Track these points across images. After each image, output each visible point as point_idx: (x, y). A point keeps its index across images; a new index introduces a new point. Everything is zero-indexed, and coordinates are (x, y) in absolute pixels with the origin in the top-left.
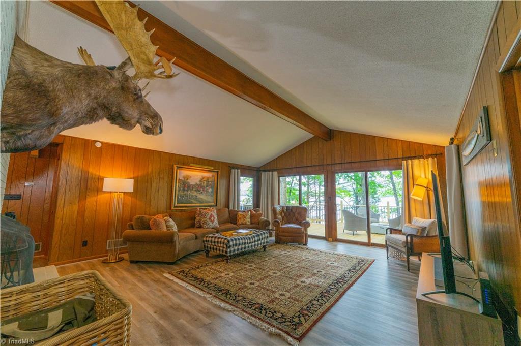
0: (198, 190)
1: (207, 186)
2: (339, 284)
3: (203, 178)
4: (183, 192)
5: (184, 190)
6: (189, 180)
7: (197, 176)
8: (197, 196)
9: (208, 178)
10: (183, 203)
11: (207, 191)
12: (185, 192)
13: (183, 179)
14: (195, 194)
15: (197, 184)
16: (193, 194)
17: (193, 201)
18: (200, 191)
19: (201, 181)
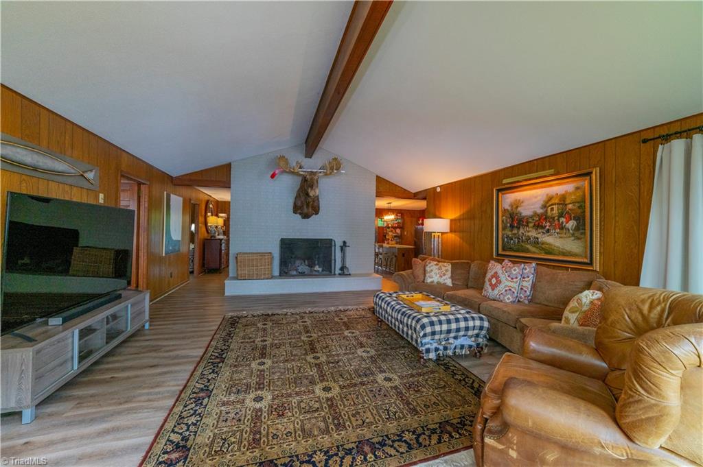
0: (538, 226)
1: (561, 215)
2: (217, 354)
3: (550, 199)
4: (511, 231)
5: (512, 227)
6: (519, 209)
7: (536, 197)
8: (537, 238)
9: (563, 198)
10: (511, 249)
11: (562, 228)
12: (515, 231)
13: (509, 208)
14: (533, 233)
15: (536, 214)
16: (530, 234)
17: (529, 247)
18: (543, 227)
19: (544, 206)
